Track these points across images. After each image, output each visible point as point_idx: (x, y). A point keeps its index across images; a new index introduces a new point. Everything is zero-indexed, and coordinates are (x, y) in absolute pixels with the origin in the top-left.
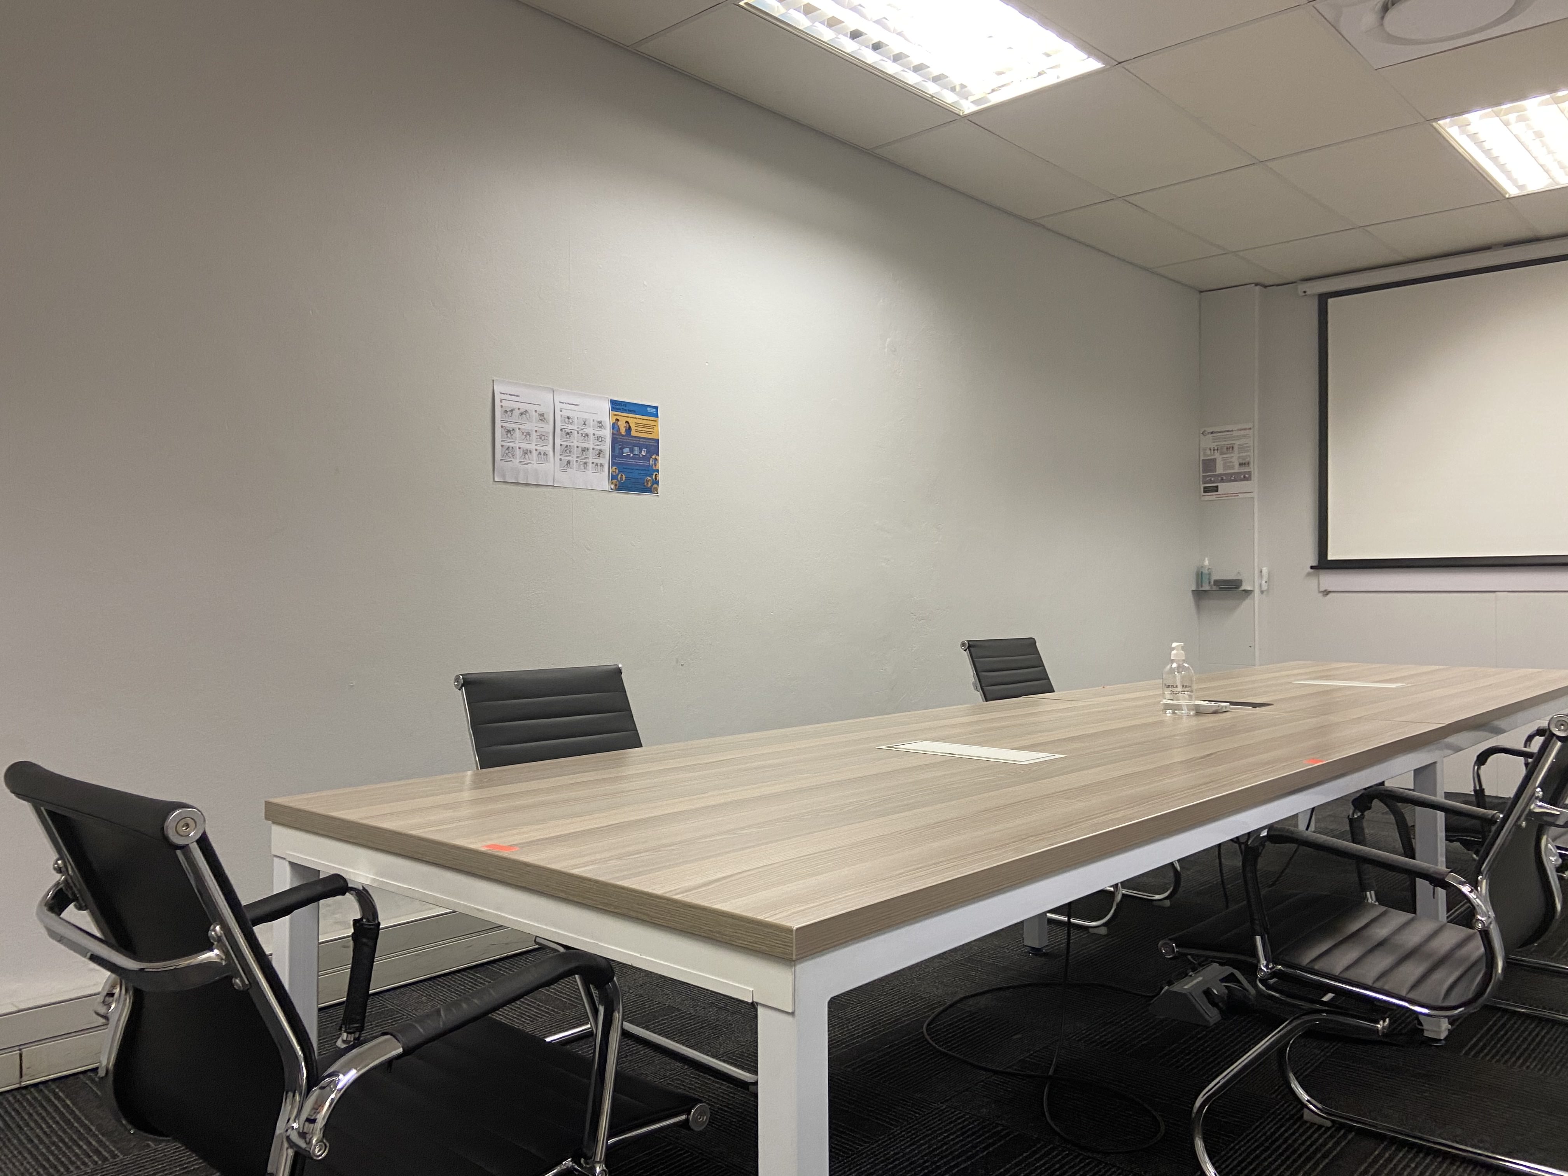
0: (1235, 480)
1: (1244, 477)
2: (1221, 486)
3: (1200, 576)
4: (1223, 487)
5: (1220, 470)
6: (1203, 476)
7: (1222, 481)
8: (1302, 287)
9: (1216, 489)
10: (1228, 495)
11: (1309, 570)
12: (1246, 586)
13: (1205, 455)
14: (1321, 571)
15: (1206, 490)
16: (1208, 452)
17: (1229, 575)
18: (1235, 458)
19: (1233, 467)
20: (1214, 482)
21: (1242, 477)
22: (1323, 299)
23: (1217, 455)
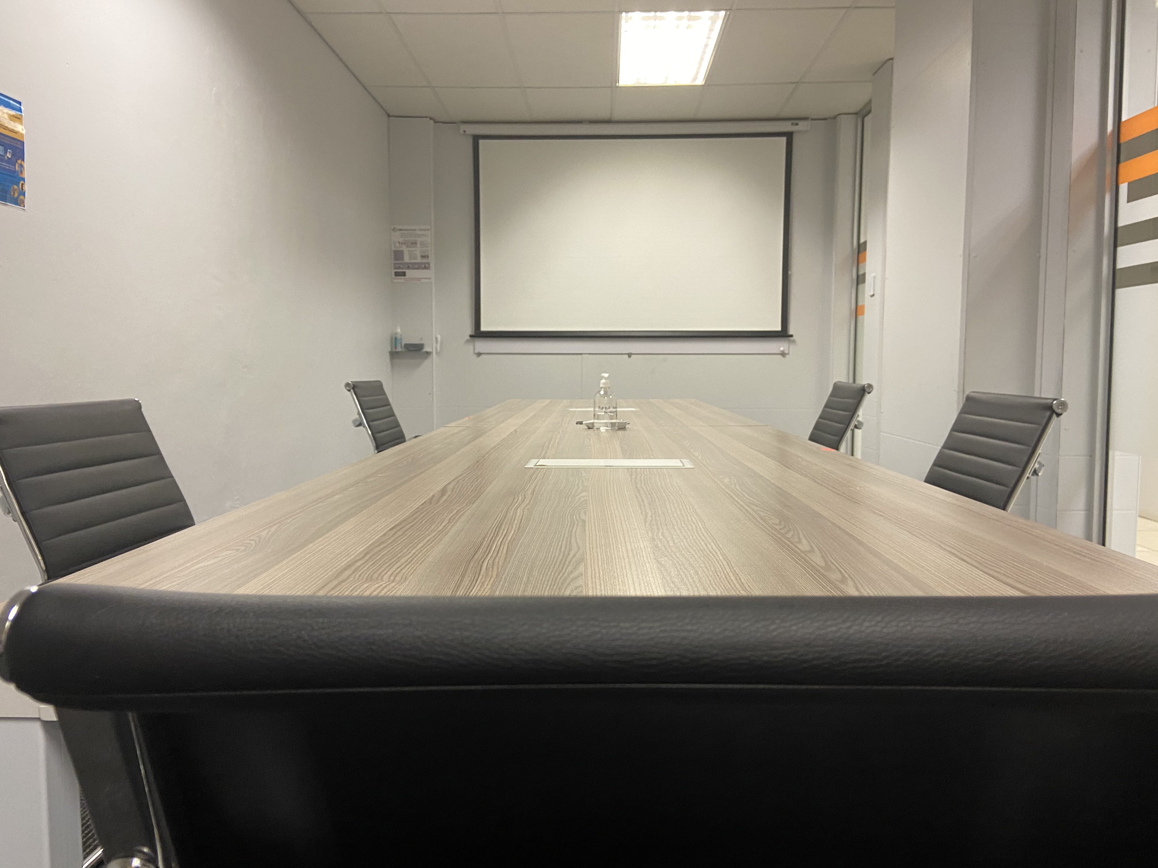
0: (417, 269)
1: (425, 266)
2: (408, 272)
3: (395, 340)
4: (410, 273)
5: (407, 259)
6: (395, 264)
7: (408, 268)
8: (463, 127)
9: (404, 274)
10: (412, 279)
11: (468, 338)
12: (427, 349)
13: (395, 246)
14: (476, 339)
15: (397, 274)
16: (397, 245)
17: (415, 341)
18: (418, 251)
19: (416, 258)
20: (402, 268)
21: (423, 266)
22: (476, 139)
23: (404, 248)
